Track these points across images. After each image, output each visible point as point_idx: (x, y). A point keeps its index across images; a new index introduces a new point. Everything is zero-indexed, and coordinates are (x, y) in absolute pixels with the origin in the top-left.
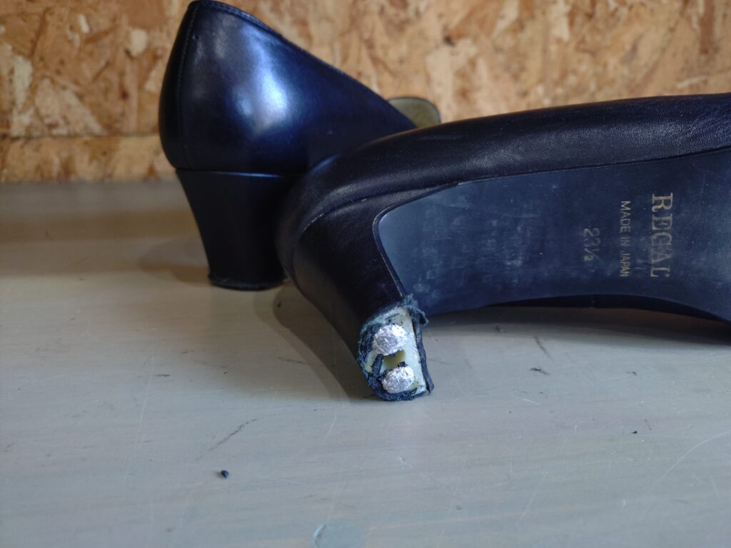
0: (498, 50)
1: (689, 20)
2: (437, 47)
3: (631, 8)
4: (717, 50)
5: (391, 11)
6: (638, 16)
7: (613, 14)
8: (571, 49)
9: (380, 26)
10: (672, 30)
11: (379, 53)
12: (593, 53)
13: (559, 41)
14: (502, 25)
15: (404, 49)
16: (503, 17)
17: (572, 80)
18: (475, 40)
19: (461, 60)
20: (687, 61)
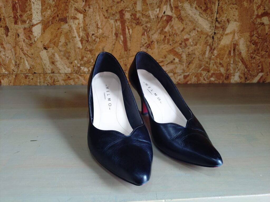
0: (60, 51)
1: (119, 42)
2: (42, 50)
3: (100, 38)
4: (130, 50)
5: (26, 41)
6: (102, 41)
7: (95, 40)
8: (83, 51)
9: (24, 45)
10: (114, 45)
11: (26, 52)
12: (91, 51)
13: (79, 48)
14: (60, 44)
15: (32, 51)
16: (60, 42)
17: (85, 59)
18: (53, 48)
19: (50, 54)
20: (121, 53)
